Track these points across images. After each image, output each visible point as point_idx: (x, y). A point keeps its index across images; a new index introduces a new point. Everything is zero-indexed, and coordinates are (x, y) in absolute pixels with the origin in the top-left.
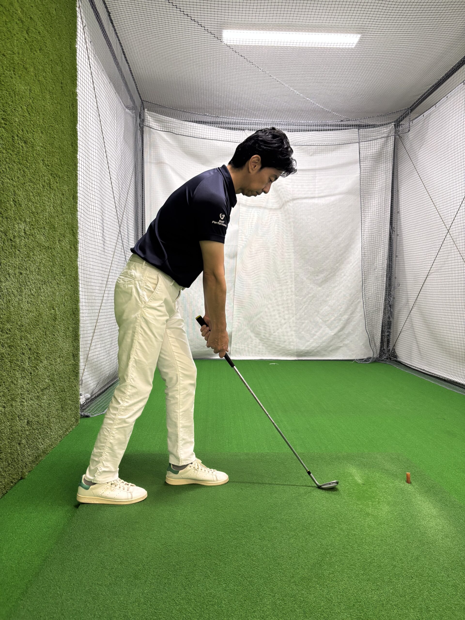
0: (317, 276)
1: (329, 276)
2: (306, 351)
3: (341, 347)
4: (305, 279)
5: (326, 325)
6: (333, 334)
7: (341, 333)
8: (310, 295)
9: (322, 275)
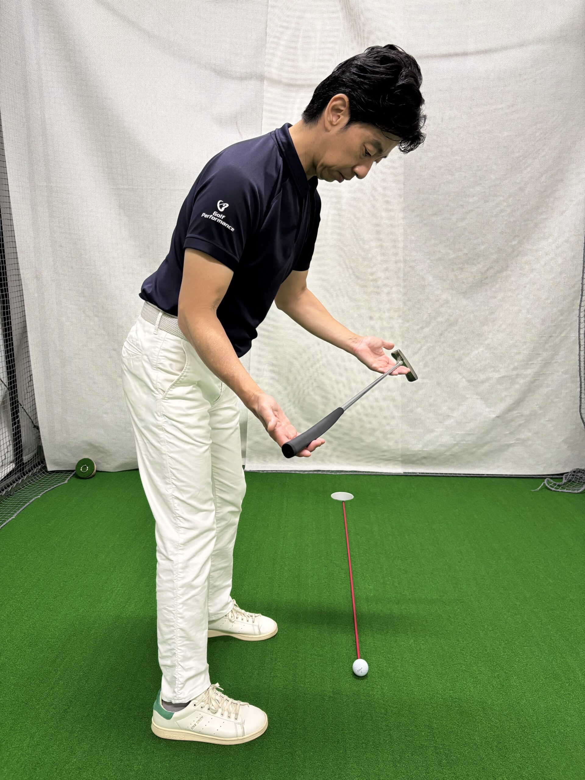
0: (462, 269)
1: (492, 271)
2: (425, 455)
3: (509, 446)
4: (430, 278)
5: (477, 394)
6: (493, 416)
7: (515, 413)
8: (440, 319)
9: (474, 269)
